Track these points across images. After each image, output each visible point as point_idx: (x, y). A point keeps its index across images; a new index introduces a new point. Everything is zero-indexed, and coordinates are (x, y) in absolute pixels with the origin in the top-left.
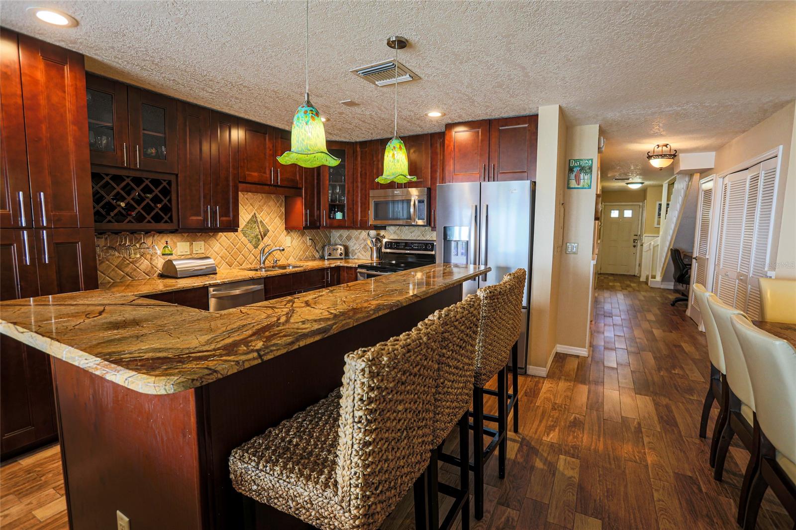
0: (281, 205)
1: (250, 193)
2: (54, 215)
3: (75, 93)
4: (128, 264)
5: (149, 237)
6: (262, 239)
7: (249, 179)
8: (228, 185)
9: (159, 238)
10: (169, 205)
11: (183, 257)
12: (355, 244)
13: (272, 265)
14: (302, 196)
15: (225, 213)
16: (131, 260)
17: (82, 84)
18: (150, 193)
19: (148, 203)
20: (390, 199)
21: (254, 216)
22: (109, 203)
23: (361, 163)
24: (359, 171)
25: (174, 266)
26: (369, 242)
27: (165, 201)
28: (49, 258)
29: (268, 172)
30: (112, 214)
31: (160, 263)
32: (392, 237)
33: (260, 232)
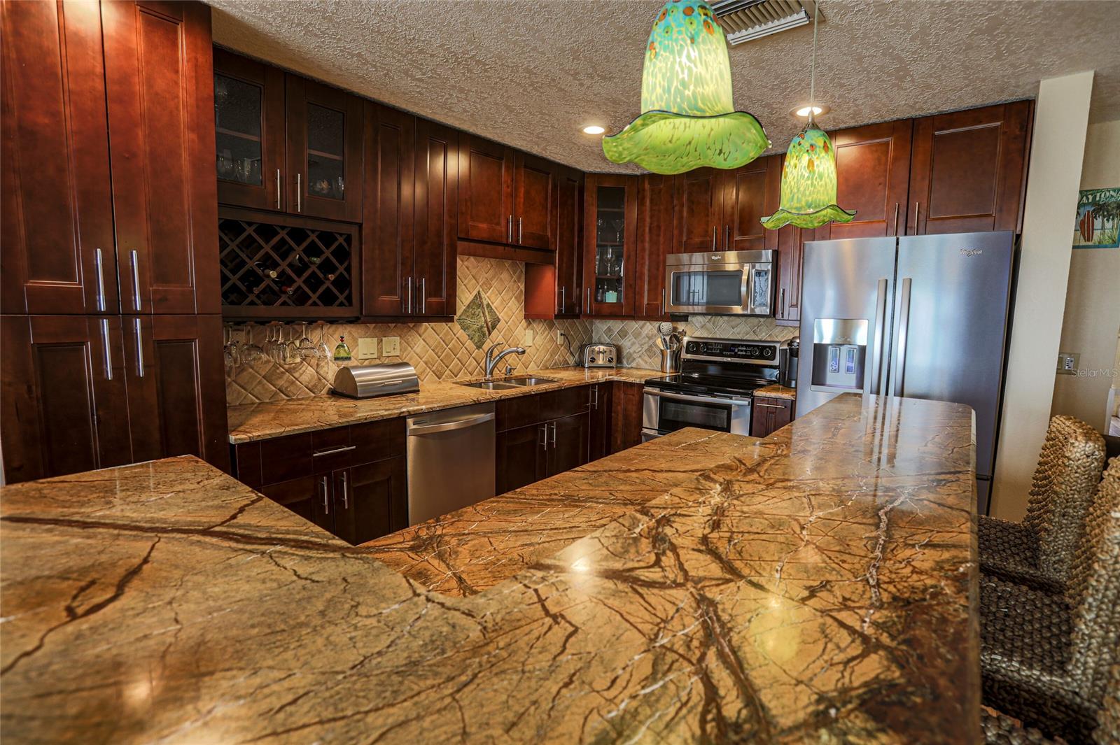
0: (519, 278)
1: (472, 259)
2: (155, 292)
3: (193, 74)
4: (282, 373)
5: (315, 328)
6: (490, 334)
7: (474, 234)
8: (441, 244)
9: (331, 331)
10: (347, 276)
11: (366, 363)
12: (633, 344)
13: (504, 376)
14: (554, 264)
15: (434, 291)
16: (286, 366)
17: (206, 59)
18: (318, 256)
19: (314, 272)
20: (686, 270)
21: (478, 296)
22: (252, 273)
23: (651, 210)
24: (647, 224)
25: (352, 377)
26: (659, 342)
27: (341, 269)
28: (145, 366)
29: (503, 222)
30: (256, 291)
31: (331, 371)
32: (697, 334)
33: (486, 322)
